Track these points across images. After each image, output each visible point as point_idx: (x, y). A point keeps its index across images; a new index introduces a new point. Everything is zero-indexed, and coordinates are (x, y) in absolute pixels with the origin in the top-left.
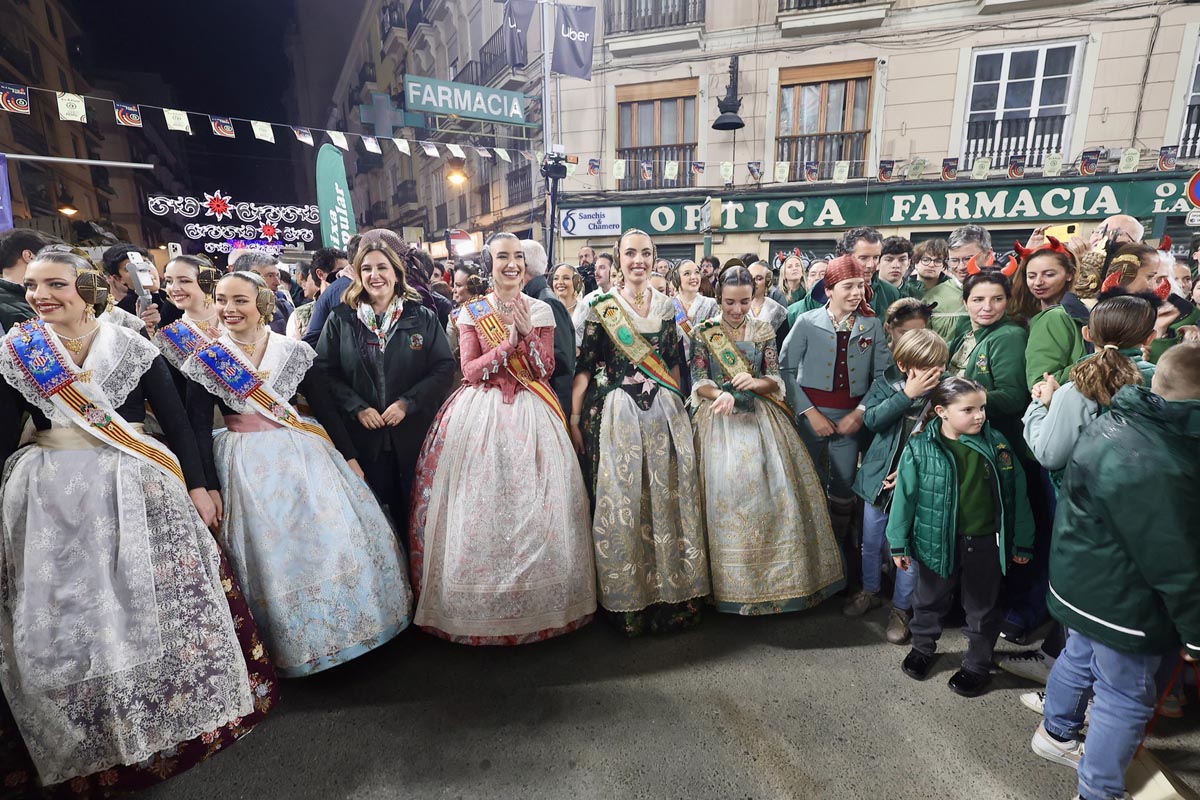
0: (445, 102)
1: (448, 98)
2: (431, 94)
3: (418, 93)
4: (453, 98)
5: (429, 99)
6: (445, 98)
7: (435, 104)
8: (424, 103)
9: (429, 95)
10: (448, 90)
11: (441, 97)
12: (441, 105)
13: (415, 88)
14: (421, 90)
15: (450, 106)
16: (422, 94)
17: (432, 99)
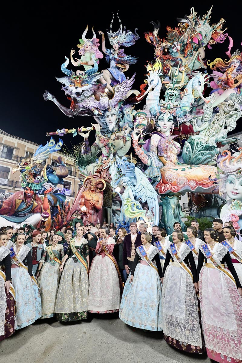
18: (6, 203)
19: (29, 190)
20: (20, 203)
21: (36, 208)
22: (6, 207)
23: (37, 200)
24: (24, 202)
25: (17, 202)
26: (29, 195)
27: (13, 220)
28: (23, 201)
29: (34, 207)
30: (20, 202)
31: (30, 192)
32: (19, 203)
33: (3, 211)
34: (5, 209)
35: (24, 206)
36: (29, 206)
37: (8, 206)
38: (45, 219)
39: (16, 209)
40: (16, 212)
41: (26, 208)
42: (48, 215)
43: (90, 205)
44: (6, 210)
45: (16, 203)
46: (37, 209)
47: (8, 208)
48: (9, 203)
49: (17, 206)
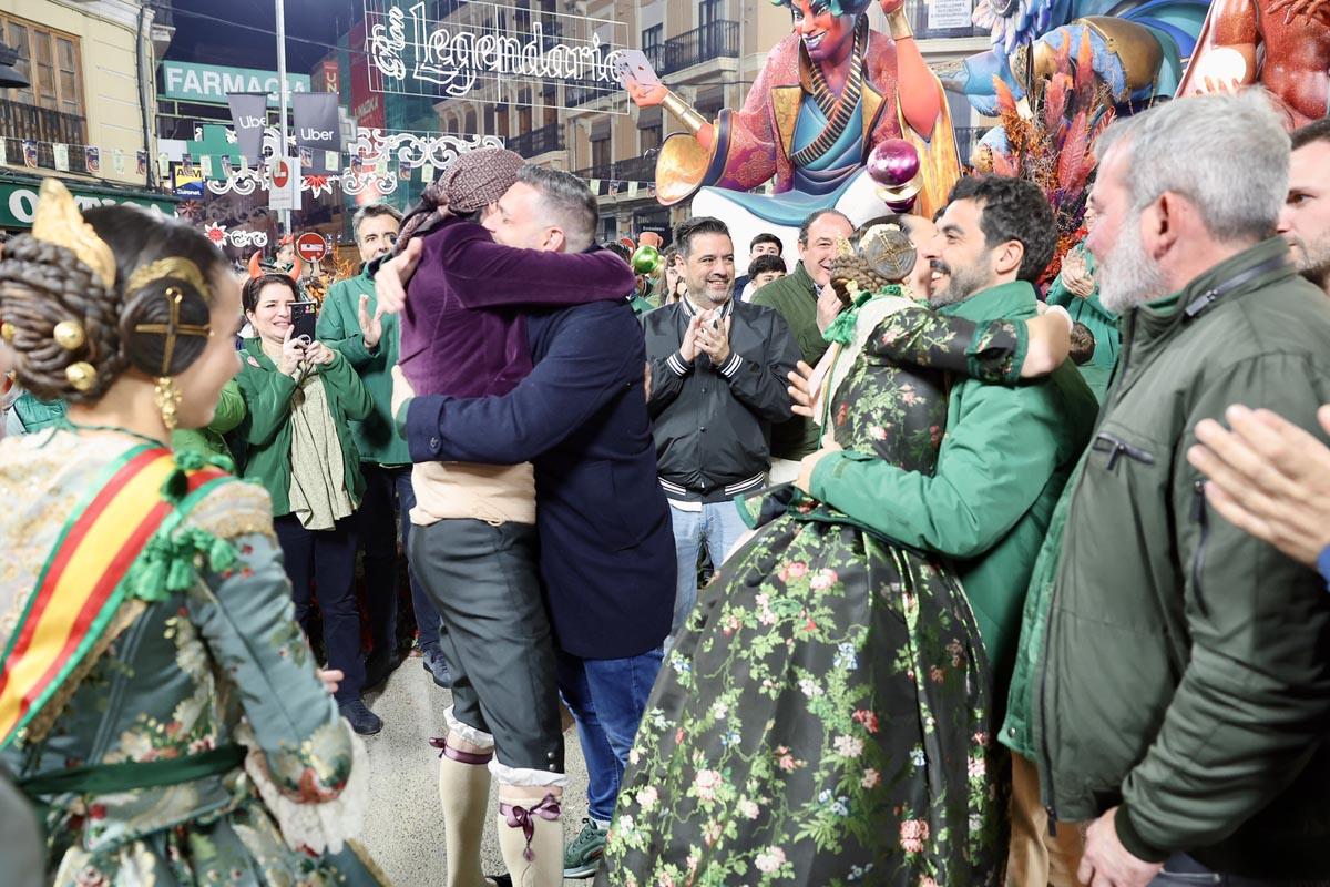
0: (212, 89)
1: (216, 84)
2: (195, 80)
3: (179, 80)
4: (221, 85)
5: (193, 86)
6: (211, 84)
7: (200, 91)
8: (185, 90)
9: (192, 82)
10: (217, 76)
11: (207, 84)
12: (207, 92)
13: (175, 75)
14: (183, 76)
15: (218, 93)
16: (184, 80)
17: (196, 86)
18: (744, 117)
19: (808, 15)
20: (794, 112)
21: (880, 126)
22: (745, 144)
23: (879, 72)
24: (812, 100)
25: (781, 107)
26: (814, 42)
27: (786, 210)
28: (805, 96)
29: (868, 121)
30: (790, 103)
31: (817, 25)
32: (788, 108)
33: (741, 168)
34: (746, 155)
35: (819, 124)
36: (844, 119)
37: (755, 133)
38: (896, 191)
39: (787, 150)
40: (795, 165)
41: (830, 136)
42: (906, 163)
43: (1301, 19)
44: (754, 157)
45: (777, 112)
46: (884, 130)
47: (759, 147)
48: (754, 119)
49: (786, 130)
